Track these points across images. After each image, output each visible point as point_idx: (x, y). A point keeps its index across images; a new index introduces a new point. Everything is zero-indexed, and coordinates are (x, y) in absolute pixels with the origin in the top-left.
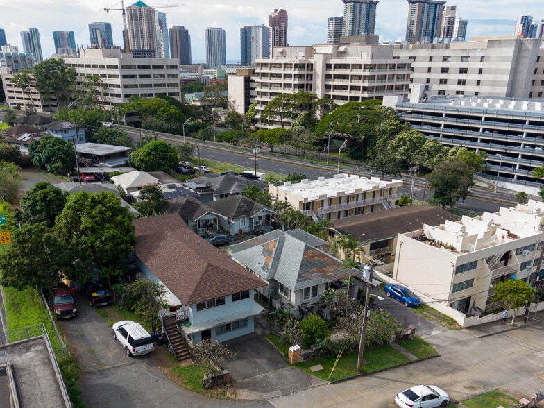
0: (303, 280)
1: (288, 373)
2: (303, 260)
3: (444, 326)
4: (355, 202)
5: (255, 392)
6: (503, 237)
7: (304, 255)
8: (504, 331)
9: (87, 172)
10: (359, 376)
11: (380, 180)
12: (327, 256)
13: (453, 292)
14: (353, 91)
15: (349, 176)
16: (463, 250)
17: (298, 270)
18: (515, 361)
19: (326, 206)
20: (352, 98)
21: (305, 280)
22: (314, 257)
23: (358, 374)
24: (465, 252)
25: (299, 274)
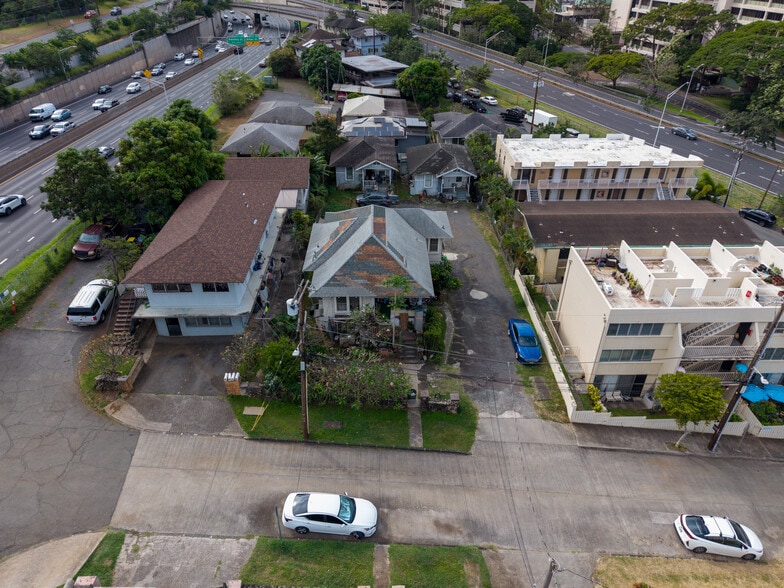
0: (334, 285)
1: (211, 404)
2: (353, 257)
3: (537, 408)
4: (609, 180)
5: (141, 416)
6: (749, 294)
7: (358, 250)
8: (646, 452)
9: (342, 90)
10: (300, 442)
11: (673, 152)
12: (393, 259)
13: (601, 360)
14: (776, 4)
15: (631, 139)
16: (655, 299)
17: (337, 270)
18: (593, 512)
19: (557, 178)
20: (771, 16)
21: (338, 285)
22: (372, 256)
23: (301, 438)
24: (658, 303)
25: (335, 275)
